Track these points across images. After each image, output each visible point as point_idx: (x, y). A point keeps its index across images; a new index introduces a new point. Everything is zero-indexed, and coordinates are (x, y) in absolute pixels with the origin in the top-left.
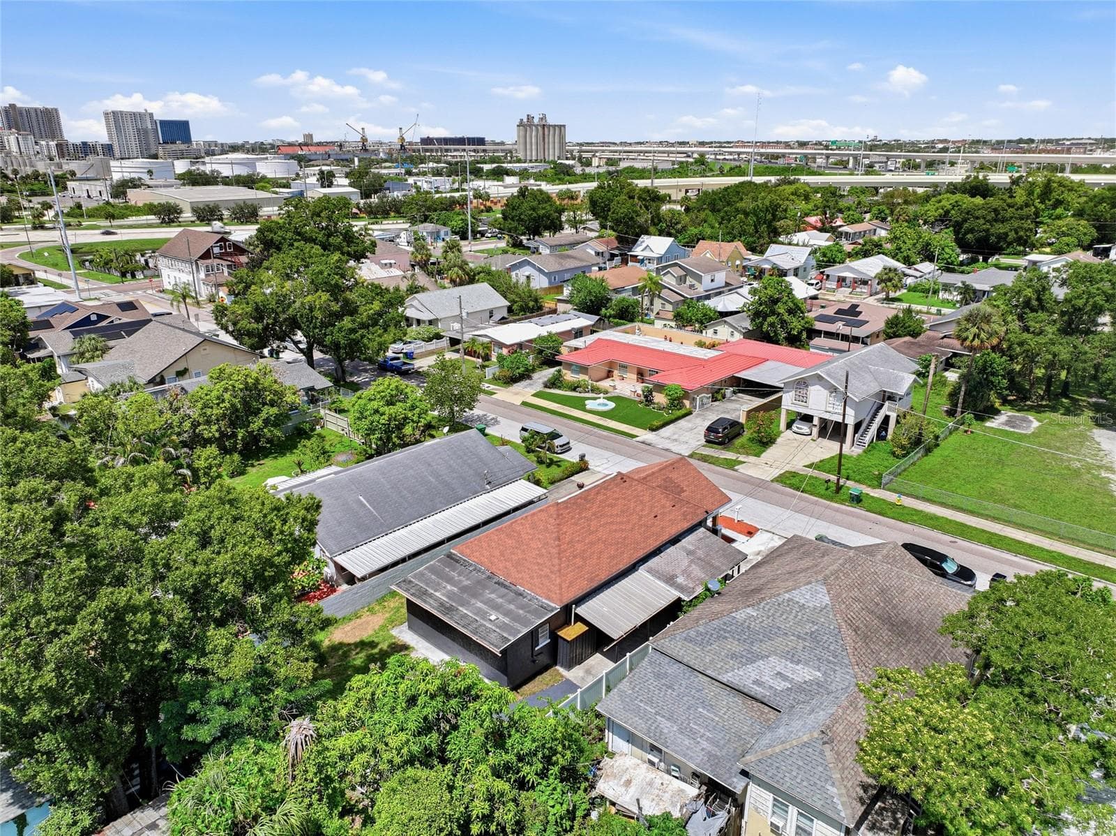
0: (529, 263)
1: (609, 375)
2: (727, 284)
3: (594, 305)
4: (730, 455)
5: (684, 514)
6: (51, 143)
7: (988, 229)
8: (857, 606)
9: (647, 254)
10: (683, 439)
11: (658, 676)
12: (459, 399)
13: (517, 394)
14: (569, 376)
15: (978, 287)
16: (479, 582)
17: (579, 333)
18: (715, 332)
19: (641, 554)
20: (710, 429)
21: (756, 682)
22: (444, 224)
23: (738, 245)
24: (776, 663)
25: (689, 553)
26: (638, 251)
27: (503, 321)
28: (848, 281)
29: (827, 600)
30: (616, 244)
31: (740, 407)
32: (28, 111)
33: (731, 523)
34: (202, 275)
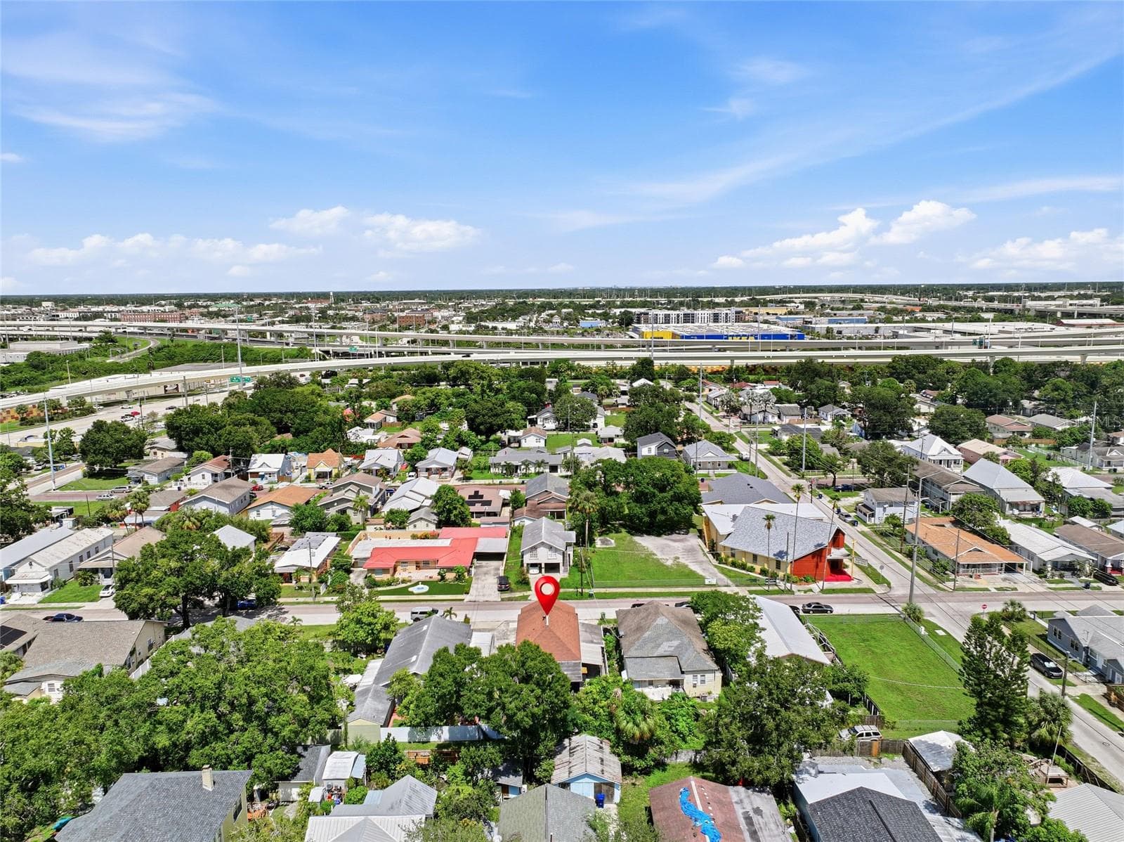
0: (207, 498)
1: (395, 569)
4: (518, 594)
9: (266, 470)
10: (487, 594)
14: (377, 577)
18: (415, 526)
20: (501, 584)
24: (666, 644)
26: (256, 468)
30: (226, 464)
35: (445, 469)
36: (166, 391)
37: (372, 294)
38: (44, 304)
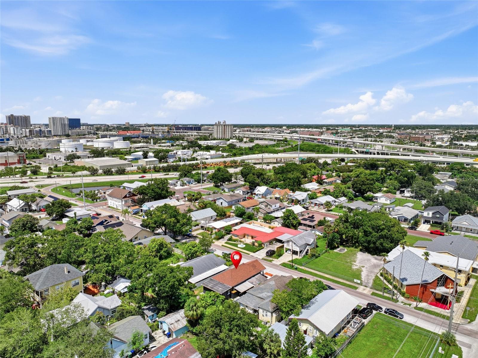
0: (222, 198)
1: (244, 237)
2: (280, 207)
3: (241, 214)
4: (271, 259)
5: (256, 271)
6: (27, 130)
7: (361, 187)
8: (279, 284)
9: (259, 193)
10: (261, 255)
11: (247, 296)
12: (207, 245)
13: (220, 243)
14: (234, 238)
15: (352, 207)
16: (217, 283)
17: (237, 224)
18: (274, 223)
19: (247, 278)
20: (267, 253)
21: (262, 296)
22: (192, 178)
23: (287, 190)
24: (266, 293)
25: (256, 279)
26: (256, 191)
27: (216, 220)
28: (318, 204)
29: (274, 283)
30: (249, 189)
31: (275, 247)
32: (18, 117)
33: (267, 273)
34: (123, 203)
35: (322, 205)
36: (277, 161)
37: (420, 126)
38: (283, 127)
